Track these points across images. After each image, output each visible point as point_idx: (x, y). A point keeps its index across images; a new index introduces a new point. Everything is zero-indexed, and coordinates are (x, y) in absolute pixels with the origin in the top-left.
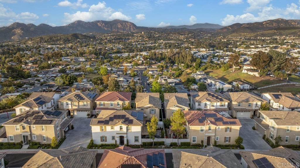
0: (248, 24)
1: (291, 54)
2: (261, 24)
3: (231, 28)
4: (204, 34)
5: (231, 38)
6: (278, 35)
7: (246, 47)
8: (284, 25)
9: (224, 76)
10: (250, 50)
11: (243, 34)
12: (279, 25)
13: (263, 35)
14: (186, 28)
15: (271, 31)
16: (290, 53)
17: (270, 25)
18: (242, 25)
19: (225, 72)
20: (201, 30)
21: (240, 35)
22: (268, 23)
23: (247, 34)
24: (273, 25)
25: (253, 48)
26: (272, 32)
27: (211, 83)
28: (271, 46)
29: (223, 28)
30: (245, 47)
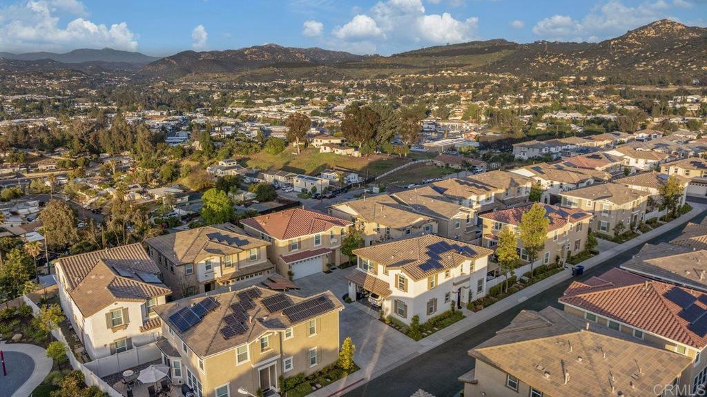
0: (212, 53)
1: (336, 114)
2: (240, 53)
3: (175, 62)
4: (111, 77)
5: (189, 85)
6: (283, 78)
7: (247, 103)
8: (283, 58)
9: (288, 163)
10: (255, 109)
11: (210, 75)
12: (275, 56)
13: (255, 78)
14: (53, 61)
15: (267, 69)
16: (334, 112)
17: (258, 56)
18: (199, 55)
19: (279, 155)
20: (99, 67)
21: (206, 79)
22: (253, 53)
23: (221, 75)
24: (263, 57)
25: (260, 105)
26: (270, 72)
27: (276, 181)
28: (294, 99)
29: (157, 61)
30: (243, 104)
